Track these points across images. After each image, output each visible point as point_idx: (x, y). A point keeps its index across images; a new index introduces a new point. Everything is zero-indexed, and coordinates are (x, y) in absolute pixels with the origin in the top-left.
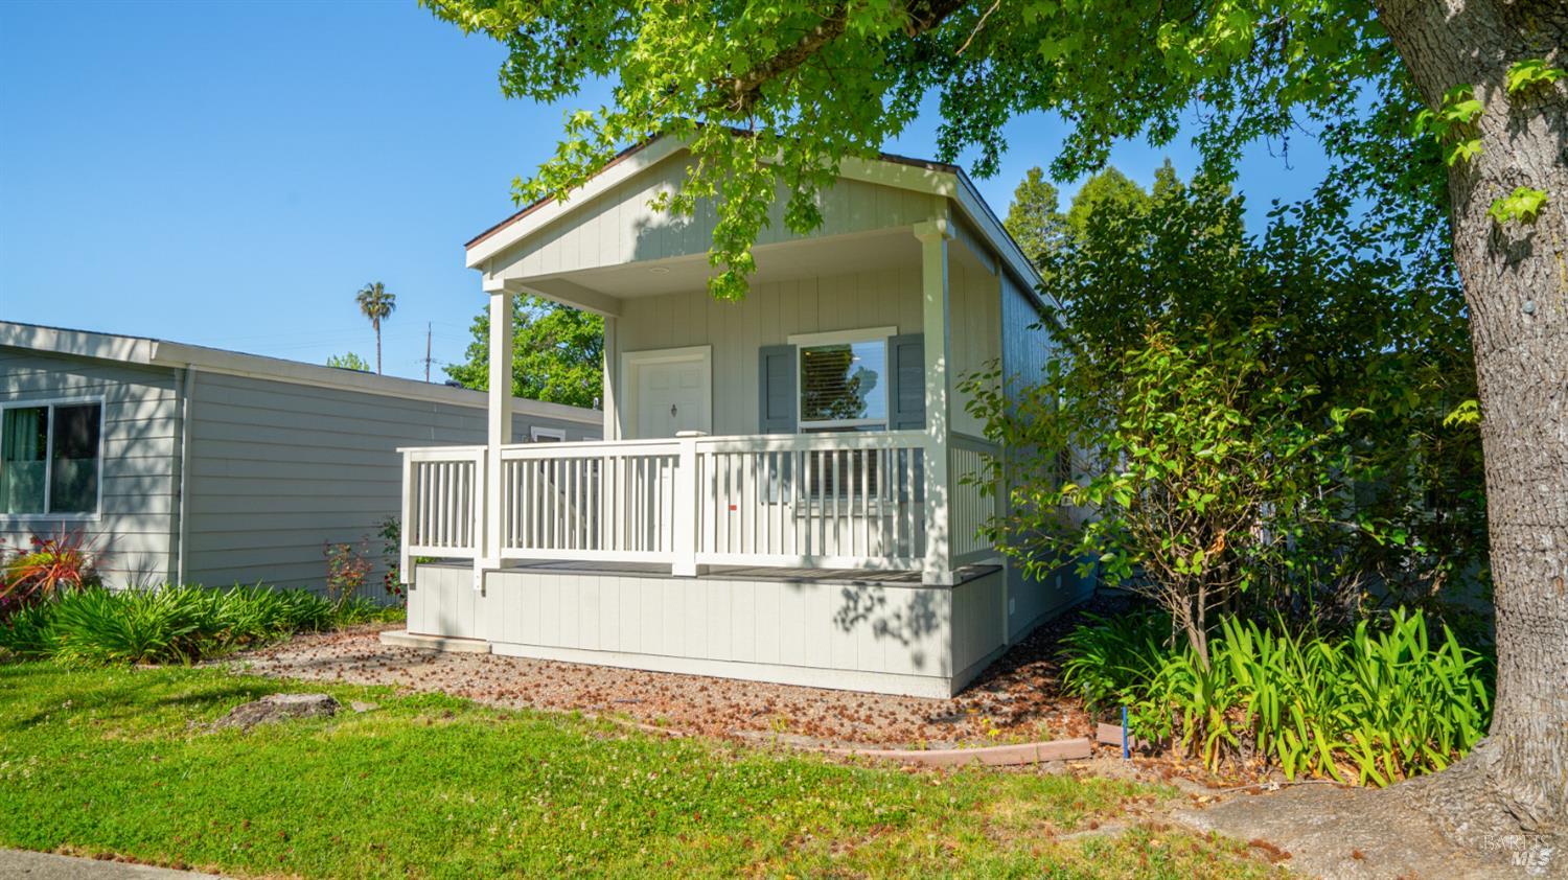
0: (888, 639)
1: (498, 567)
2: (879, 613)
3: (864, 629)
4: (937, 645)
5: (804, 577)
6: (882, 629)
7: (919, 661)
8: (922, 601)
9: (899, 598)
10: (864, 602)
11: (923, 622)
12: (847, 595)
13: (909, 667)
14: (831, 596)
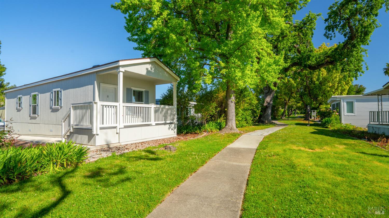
0: (173, 131)
1: (123, 127)
2: (172, 127)
3: (171, 129)
4: (176, 130)
5: (165, 124)
6: (172, 129)
7: (174, 132)
8: (175, 125)
9: (173, 125)
10: (171, 126)
11: (175, 128)
12: (169, 126)
13: (174, 134)
14: (168, 126)
